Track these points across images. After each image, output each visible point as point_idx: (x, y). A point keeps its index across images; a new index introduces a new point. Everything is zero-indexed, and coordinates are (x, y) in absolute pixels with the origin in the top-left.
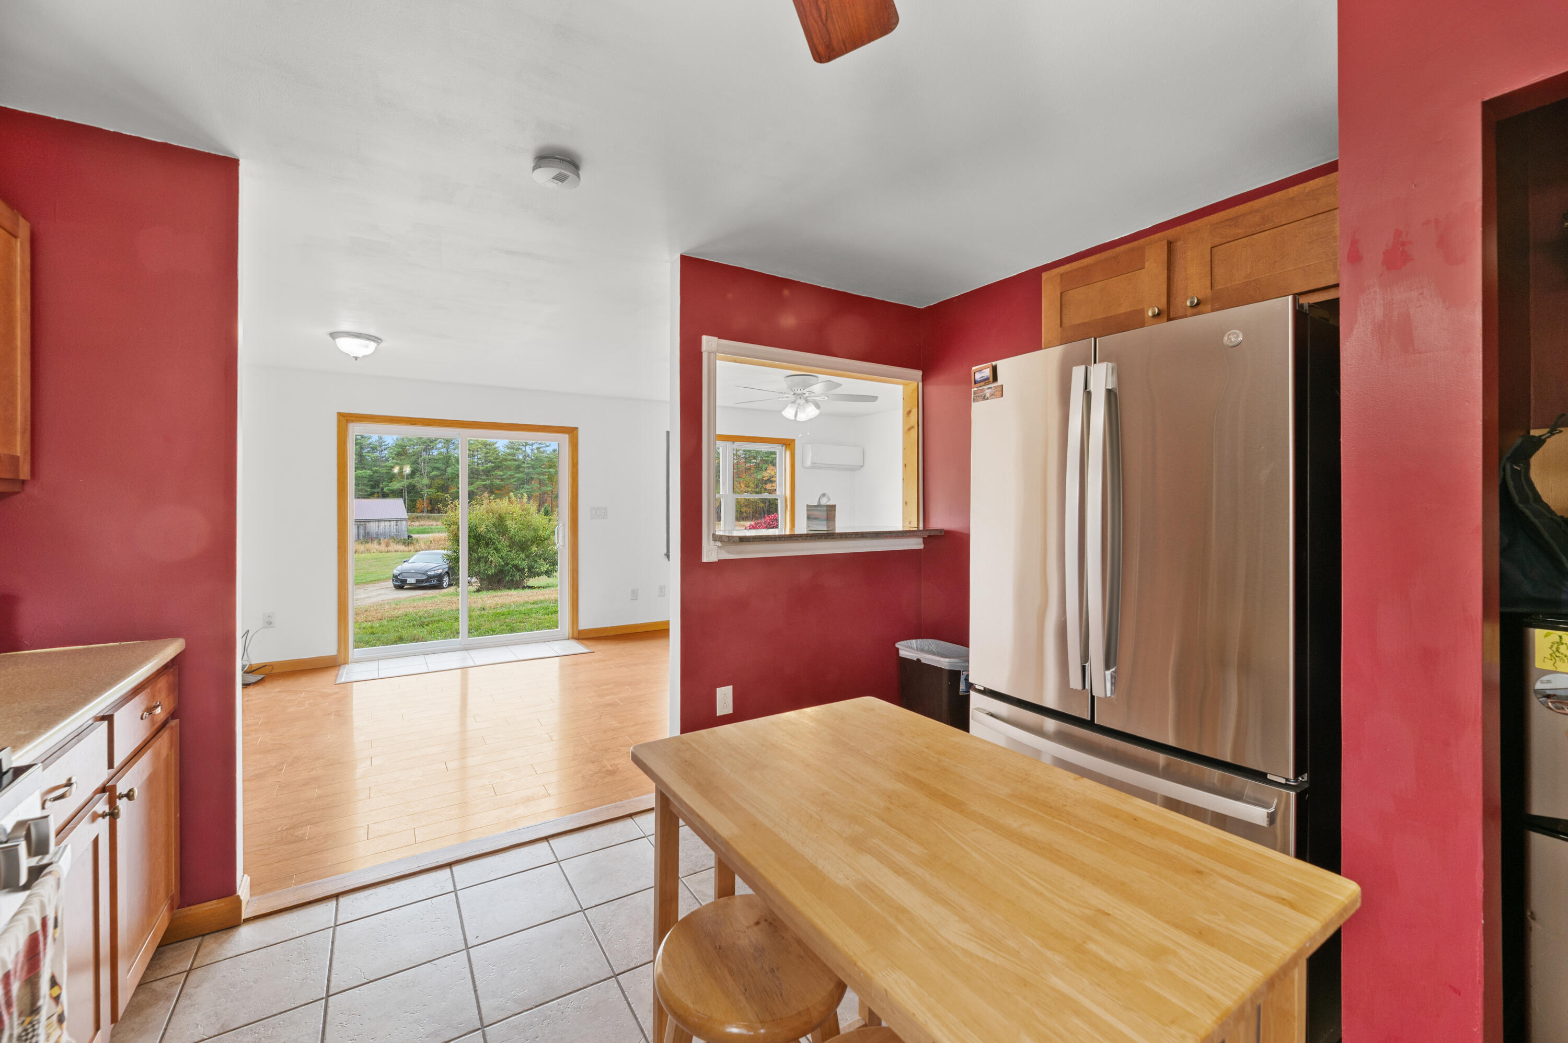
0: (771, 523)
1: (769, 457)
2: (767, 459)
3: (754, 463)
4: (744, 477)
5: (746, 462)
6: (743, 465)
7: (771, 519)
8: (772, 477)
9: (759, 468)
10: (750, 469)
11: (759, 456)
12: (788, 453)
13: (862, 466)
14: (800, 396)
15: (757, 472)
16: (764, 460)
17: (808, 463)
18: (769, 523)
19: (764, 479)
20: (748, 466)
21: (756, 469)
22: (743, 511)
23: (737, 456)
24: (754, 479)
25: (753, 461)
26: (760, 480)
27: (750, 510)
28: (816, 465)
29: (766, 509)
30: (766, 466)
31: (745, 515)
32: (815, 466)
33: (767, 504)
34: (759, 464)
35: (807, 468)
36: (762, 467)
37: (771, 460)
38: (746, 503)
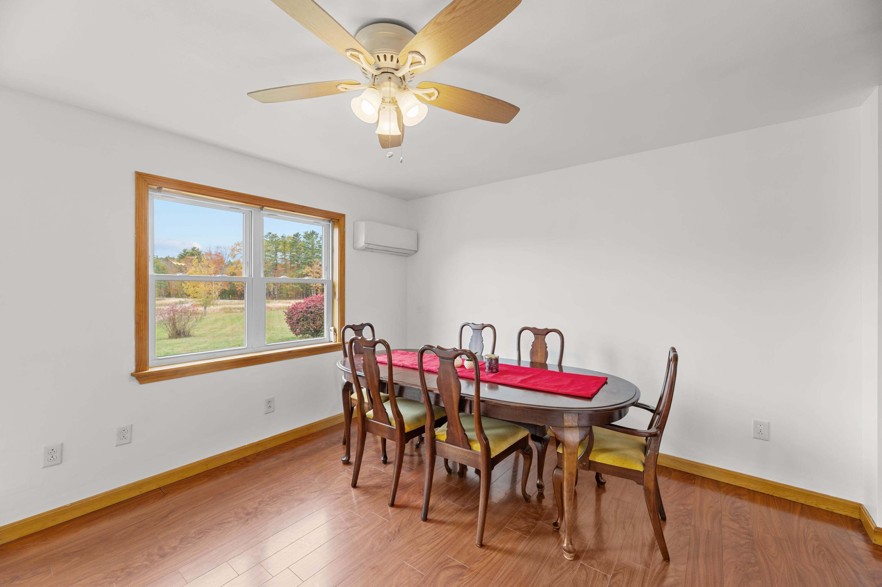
0: (309, 303)
1: (306, 261)
2: (305, 262)
3: (296, 264)
4: (289, 272)
5: (291, 264)
6: (289, 265)
7: (309, 300)
8: (309, 273)
9: (300, 267)
10: (294, 268)
11: (300, 260)
12: (336, 231)
13: (416, 251)
14: (388, 73)
15: (298, 270)
16: (303, 262)
17: (362, 243)
18: (307, 303)
19: (303, 274)
20: (292, 266)
21: (298, 267)
22: (289, 294)
23: (285, 259)
24: (297, 274)
25: (296, 263)
26: (300, 275)
27: (294, 293)
28: (370, 246)
29: (304, 292)
30: (304, 266)
31: (290, 296)
32: (368, 249)
33: (305, 289)
34: (300, 265)
35: (359, 250)
36: (302, 267)
37: (308, 262)
38: (291, 289)
